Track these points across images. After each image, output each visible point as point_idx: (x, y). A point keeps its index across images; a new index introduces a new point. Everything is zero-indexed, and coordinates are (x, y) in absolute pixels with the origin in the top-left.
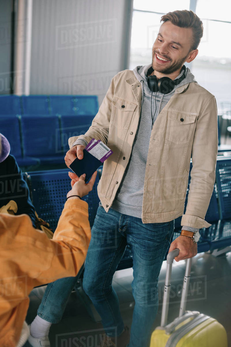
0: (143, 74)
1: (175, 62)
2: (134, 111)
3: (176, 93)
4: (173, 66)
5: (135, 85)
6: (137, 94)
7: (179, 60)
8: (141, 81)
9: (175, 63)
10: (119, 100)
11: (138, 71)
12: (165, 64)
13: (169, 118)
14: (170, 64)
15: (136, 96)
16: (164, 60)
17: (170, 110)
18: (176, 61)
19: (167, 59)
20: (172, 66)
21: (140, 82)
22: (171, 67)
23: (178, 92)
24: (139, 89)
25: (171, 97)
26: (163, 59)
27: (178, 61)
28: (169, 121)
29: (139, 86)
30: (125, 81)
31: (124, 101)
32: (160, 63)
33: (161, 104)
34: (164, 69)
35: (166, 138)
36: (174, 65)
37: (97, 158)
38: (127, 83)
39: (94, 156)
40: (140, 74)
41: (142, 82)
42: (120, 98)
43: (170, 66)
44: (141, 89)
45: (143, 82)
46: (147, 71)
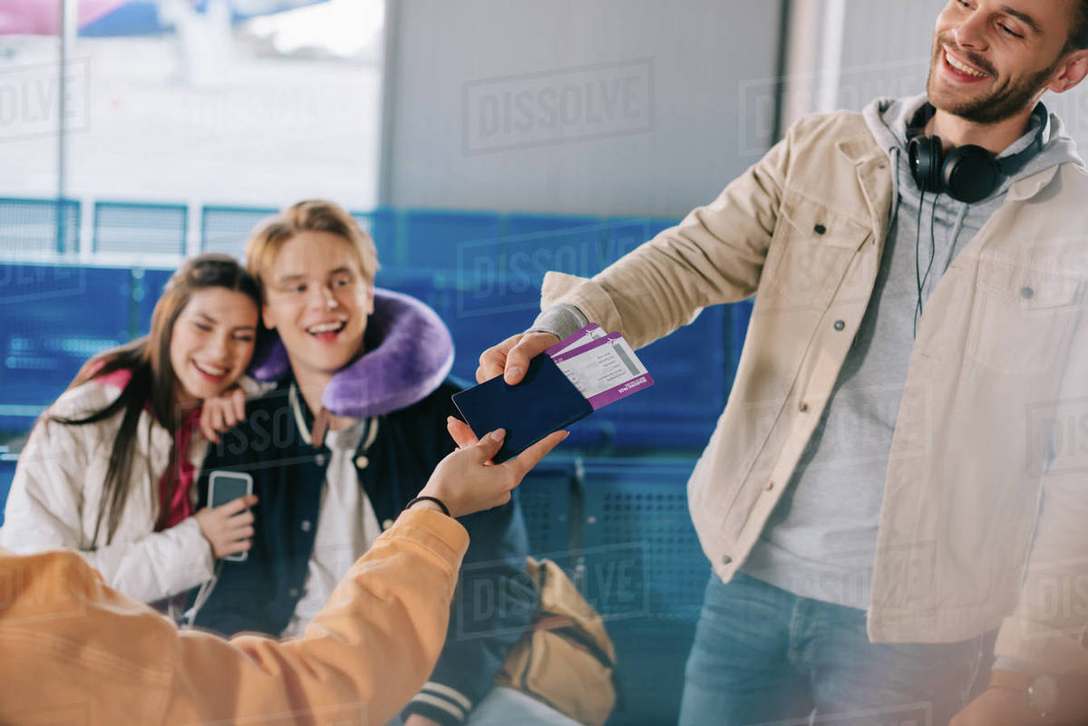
0: (899, 127)
1: (1008, 81)
2: (856, 249)
3: (1012, 197)
4: (999, 97)
5: (869, 162)
6: (875, 195)
7: (1022, 76)
8: (890, 150)
9: (1009, 87)
10: (805, 204)
11: (881, 117)
12: (972, 85)
13: (981, 286)
14: (991, 87)
15: (872, 200)
16: (970, 71)
17: (986, 256)
18: (1012, 79)
19: (980, 69)
20: (996, 95)
21: (887, 153)
22: (993, 100)
23: (1018, 193)
24: (882, 179)
25: (991, 213)
26: (965, 68)
27: (1019, 80)
28: (979, 296)
29: (882, 167)
30: (837, 145)
31: (824, 210)
32: (953, 81)
33: (957, 235)
34: (967, 105)
35: (969, 351)
36: (1006, 91)
37: (580, 390)
38: (839, 153)
39: (573, 382)
40: (887, 126)
41: (894, 152)
42: (812, 197)
43: (991, 94)
44: (890, 177)
45: (898, 153)
46: (911, 116)
